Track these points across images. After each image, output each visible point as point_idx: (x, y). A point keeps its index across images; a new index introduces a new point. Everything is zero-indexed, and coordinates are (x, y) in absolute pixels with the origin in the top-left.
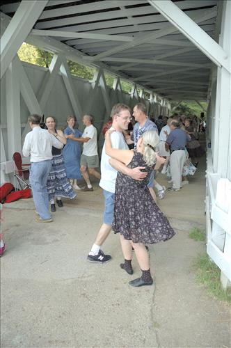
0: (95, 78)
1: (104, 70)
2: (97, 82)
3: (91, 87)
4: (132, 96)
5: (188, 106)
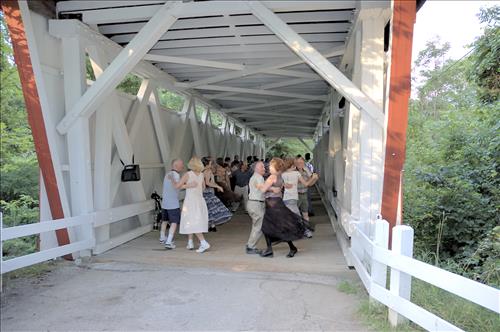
0: (185, 110)
1: (196, 99)
2: (188, 114)
3: (181, 120)
4: (223, 131)
5: (286, 144)
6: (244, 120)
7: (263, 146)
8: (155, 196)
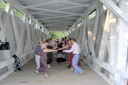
0: (24, 18)
6: (43, 24)
7: (48, 34)
8: (14, 56)
